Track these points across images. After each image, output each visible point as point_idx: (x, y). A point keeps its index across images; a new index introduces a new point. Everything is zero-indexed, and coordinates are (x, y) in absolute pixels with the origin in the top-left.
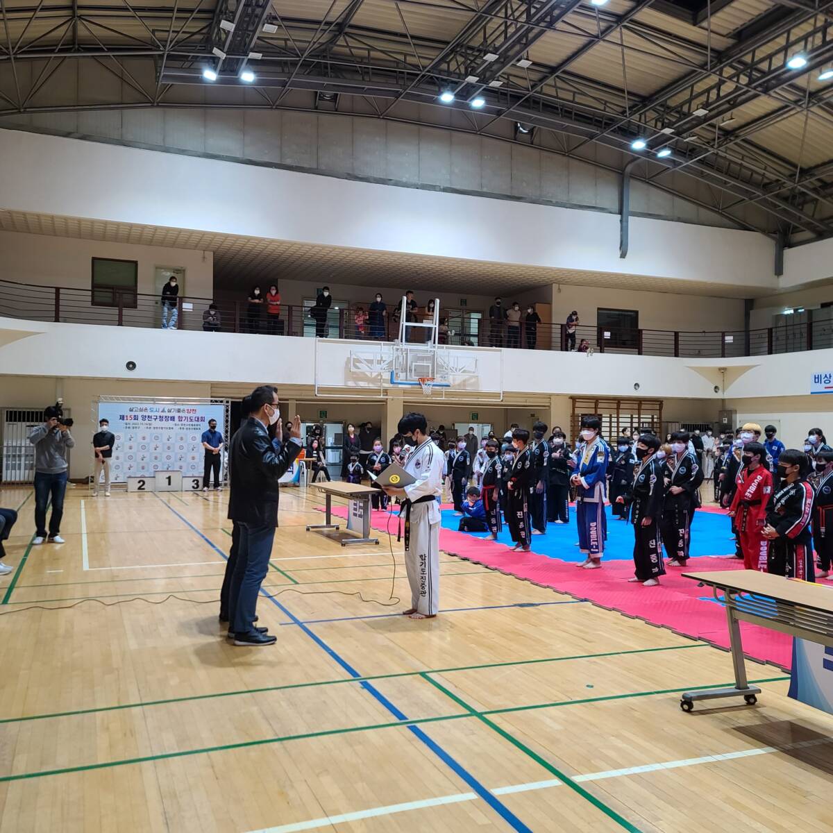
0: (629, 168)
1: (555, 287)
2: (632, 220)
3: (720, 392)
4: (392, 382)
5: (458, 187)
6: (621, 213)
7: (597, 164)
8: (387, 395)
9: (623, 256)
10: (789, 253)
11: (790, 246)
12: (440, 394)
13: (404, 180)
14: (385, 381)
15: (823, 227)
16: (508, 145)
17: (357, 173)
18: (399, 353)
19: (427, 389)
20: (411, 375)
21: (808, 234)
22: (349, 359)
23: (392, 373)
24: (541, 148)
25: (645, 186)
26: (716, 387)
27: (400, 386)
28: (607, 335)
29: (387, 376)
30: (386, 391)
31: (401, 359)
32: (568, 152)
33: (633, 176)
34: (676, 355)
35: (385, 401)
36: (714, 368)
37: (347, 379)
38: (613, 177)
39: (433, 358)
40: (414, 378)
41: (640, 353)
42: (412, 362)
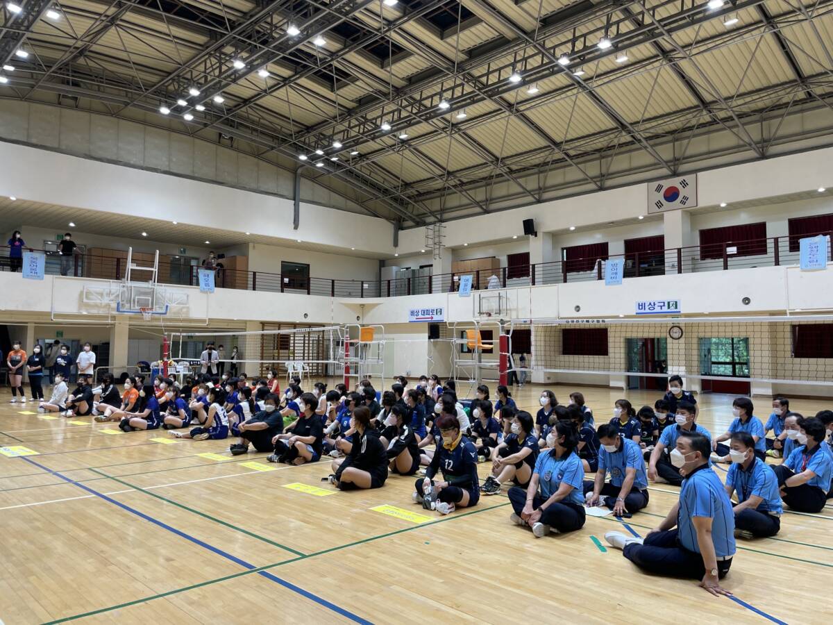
0: (299, 171)
1: (251, 245)
2: (302, 205)
3: (361, 319)
4: (118, 310)
5: (175, 171)
6: (294, 199)
7: (278, 165)
8: (115, 320)
9: (296, 227)
10: (401, 233)
11: (402, 229)
12: (158, 320)
13: (132, 162)
14: (113, 309)
15: (418, 220)
16: (215, 146)
17: (94, 154)
18: (125, 289)
19: (147, 316)
20: (134, 306)
21: (410, 223)
22: (82, 293)
23: (118, 304)
24: (238, 150)
25: (311, 183)
26: (358, 317)
27: (126, 313)
28: (286, 280)
29: (114, 305)
30: (114, 318)
31: (126, 295)
32: (258, 155)
33: (302, 175)
34: (333, 295)
35: (114, 325)
36: (357, 304)
37: (80, 308)
38: (289, 175)
39: (152, 293)
40: (137, 308)
41: (309, 293)
42: (135, 296)
